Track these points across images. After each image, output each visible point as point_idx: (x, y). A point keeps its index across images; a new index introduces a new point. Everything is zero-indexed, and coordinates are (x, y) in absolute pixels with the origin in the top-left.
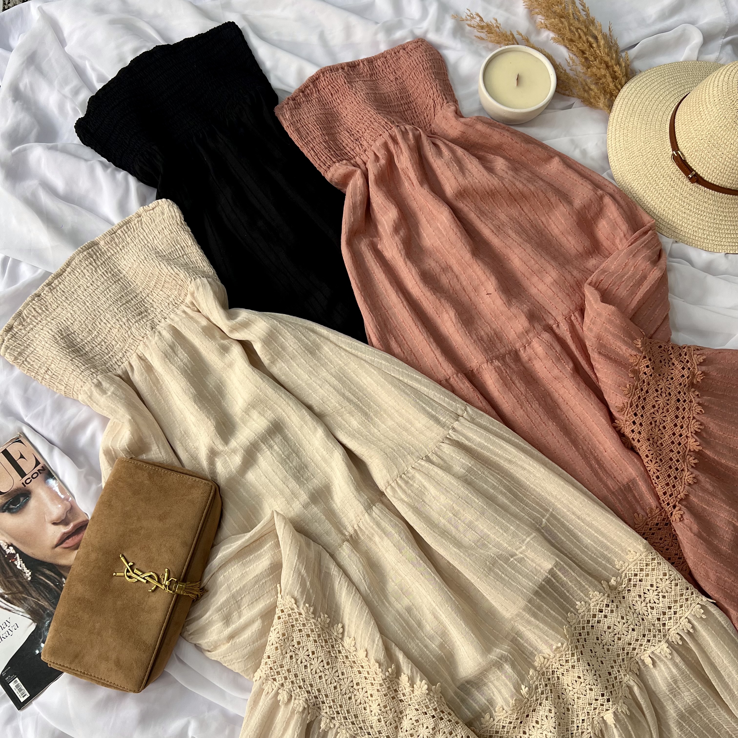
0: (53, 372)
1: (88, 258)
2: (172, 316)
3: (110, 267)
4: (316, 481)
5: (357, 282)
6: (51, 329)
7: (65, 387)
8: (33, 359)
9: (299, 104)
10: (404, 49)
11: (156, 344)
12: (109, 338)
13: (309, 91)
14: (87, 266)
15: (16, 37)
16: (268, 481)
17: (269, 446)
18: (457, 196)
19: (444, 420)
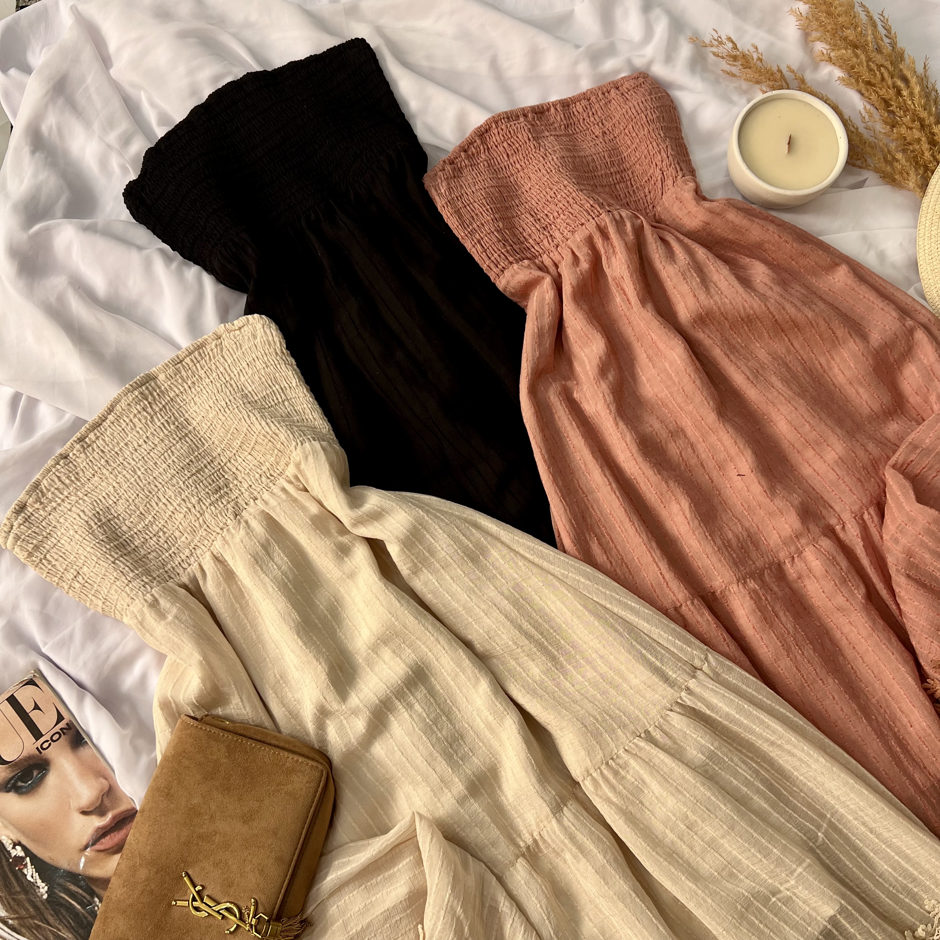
0: (86, 578)
1: (141, 401)
2: (266, 496)
3: (173, 414)
4: (476, 761)
5: (543, 452)
6: (83, 511)
7: (104, 603)
8: (56, 557)
9: (460, 170)
10: (617, 88)
11: (242, 541)
12: (170, 527)
13: (474, 151)
14: (139, 412)
15: (38, 49)
16: (405, 760)
17: (407, 704)
18: (695, 322)
19: (674, 676)
